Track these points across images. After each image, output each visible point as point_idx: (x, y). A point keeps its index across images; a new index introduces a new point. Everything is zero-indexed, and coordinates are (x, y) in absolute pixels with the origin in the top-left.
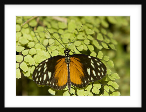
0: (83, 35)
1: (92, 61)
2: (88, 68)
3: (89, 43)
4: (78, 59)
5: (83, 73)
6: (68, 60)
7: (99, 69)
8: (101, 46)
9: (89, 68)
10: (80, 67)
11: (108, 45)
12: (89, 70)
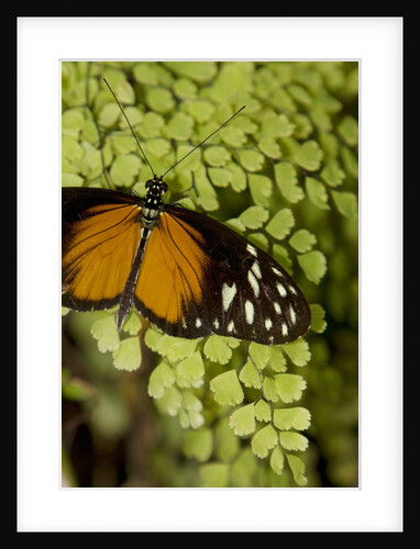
0: (248, 131)
1: (256, 268)
2: (231, 286)
3: (260, 168)
4: (197, 234)
5: (198, 291)
6: (148, 218)
7: (278, 308)
8: (300, 190)
9: (234, 286)
10: (197, 267)
11: (329, 190)
12: (229, 293)
